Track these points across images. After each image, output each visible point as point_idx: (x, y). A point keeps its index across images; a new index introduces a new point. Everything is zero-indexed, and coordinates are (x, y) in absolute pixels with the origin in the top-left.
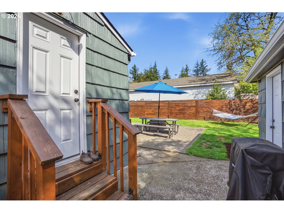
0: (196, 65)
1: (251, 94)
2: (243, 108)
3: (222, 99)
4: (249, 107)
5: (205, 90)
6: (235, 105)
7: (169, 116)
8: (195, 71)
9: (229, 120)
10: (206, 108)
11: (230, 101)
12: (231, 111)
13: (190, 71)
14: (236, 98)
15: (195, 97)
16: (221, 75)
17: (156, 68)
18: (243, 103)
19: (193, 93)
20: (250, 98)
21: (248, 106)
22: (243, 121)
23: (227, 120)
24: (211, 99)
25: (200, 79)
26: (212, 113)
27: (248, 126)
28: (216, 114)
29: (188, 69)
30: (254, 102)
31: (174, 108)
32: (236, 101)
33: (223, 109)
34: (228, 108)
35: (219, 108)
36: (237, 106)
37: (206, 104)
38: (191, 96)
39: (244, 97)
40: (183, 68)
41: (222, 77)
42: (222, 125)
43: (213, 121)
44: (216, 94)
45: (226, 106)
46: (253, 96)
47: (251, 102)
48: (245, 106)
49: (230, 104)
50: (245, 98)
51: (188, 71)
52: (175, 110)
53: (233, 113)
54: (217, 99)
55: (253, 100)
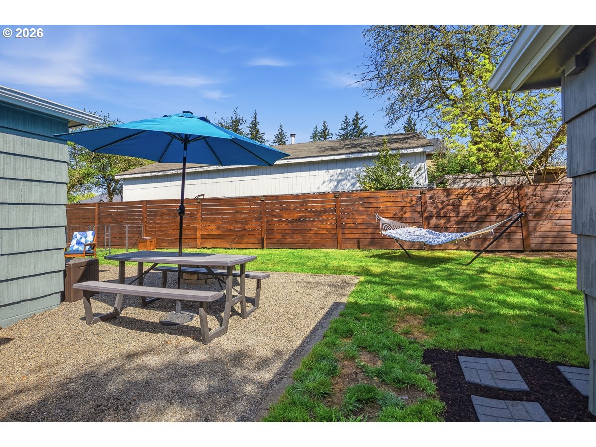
0: (343, 123)
1: (469, 176)
2: (454, 211)
3: (401, 188)
4: (468, 210)
5: (360, 169)
6: (435, 204)
7: (263, 239)
8: (341, 136)
9: (422, 246)
10: (361, 213)
11: (421, 193)
12: (425, 221)
13: (331, 138)
14: (435, 186)
15: (336, 187)
16: (395, 137)
17: (256, 126)
18: (452, 197)
19: (331, 178)
20: (468, 185)
21: (466, 206)
22: (456, 247)
23: (417, 246)
24: (373, 190)
25: (349, 145)
26: (377, 227)
27: (477, 264)
28: (388, 231)
29: (328, 132)
30: (480, 196)
31: (276, 217)
32: (436, 192)
33: (405, 216)
34: (419, 213)
35: (395, 215)
36: (440, 206)
37: (362, 205)
38: (325, 184)
39: (454, 183)
40: (316, 129)
41: (398, 140)
42: (406, 262)
43: (381, 252)
44: (385, 176)
45: (412, 206)
46: (474, 179)
47: (472, 195)
48: (459, 206)
49: (423, 201)
50: (456, 186)
51: (327, 137)
52: (280, 221)
53: (430, 226)
54: (389, 189)
55: (477, 190)
